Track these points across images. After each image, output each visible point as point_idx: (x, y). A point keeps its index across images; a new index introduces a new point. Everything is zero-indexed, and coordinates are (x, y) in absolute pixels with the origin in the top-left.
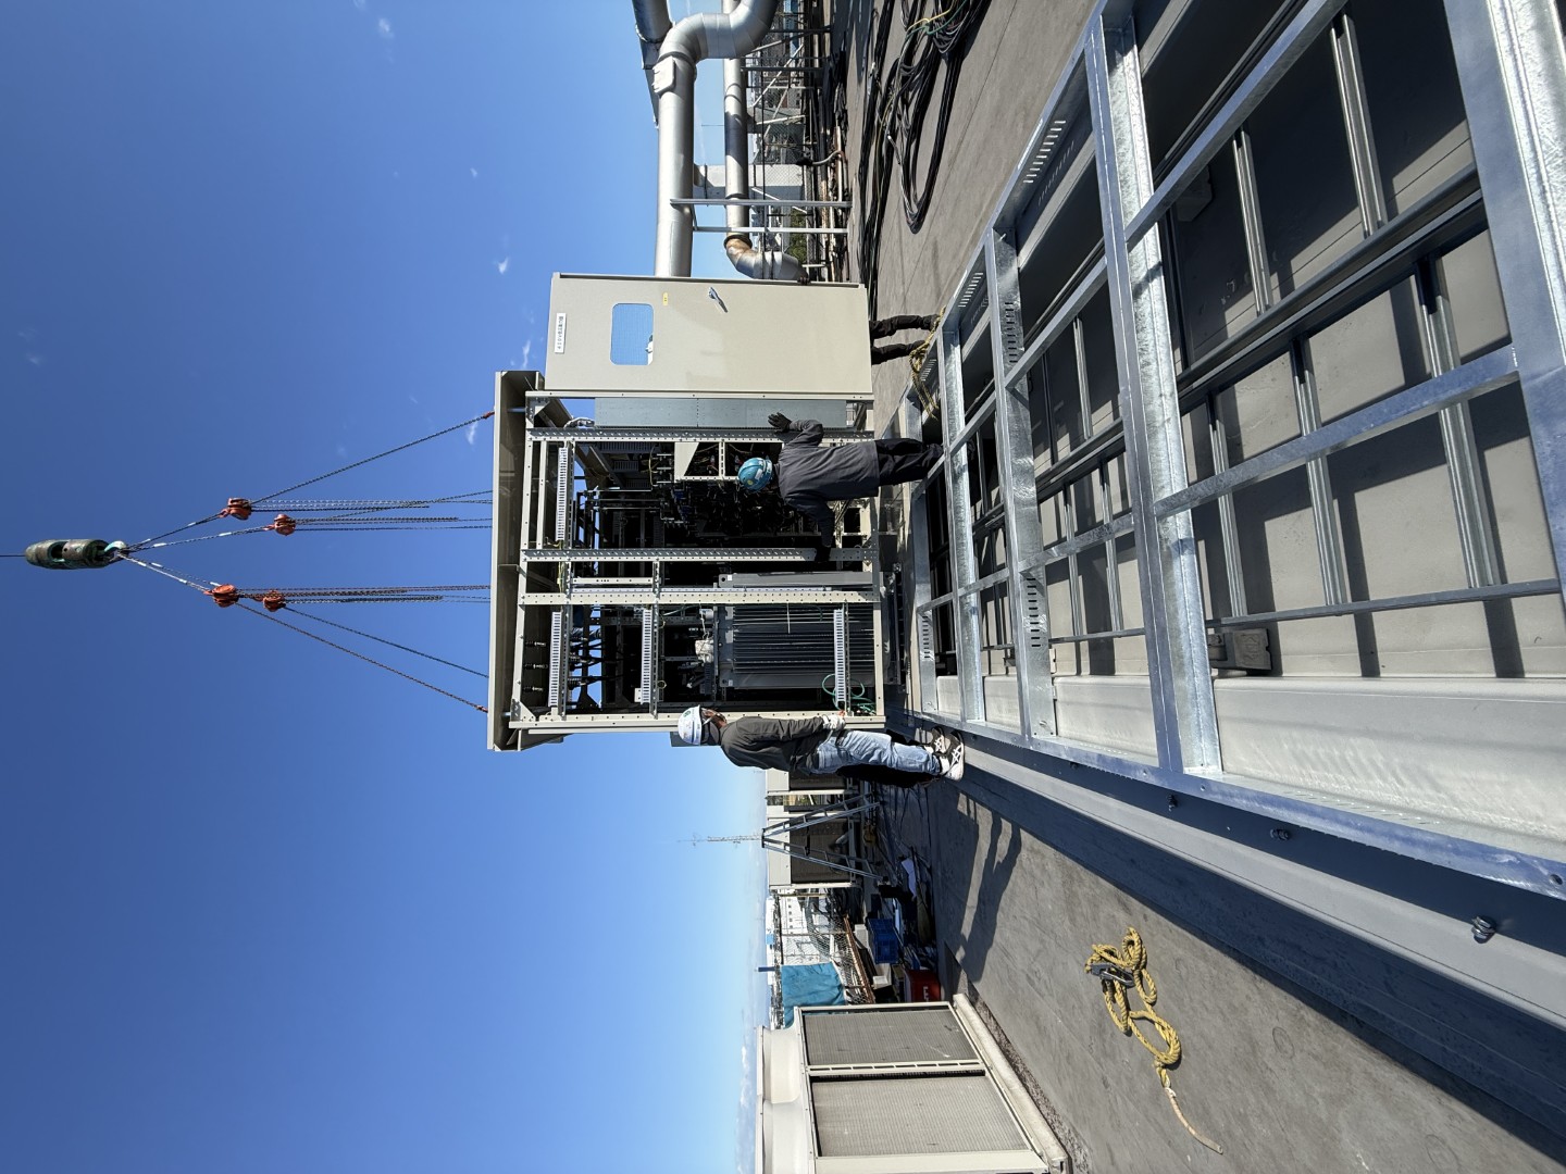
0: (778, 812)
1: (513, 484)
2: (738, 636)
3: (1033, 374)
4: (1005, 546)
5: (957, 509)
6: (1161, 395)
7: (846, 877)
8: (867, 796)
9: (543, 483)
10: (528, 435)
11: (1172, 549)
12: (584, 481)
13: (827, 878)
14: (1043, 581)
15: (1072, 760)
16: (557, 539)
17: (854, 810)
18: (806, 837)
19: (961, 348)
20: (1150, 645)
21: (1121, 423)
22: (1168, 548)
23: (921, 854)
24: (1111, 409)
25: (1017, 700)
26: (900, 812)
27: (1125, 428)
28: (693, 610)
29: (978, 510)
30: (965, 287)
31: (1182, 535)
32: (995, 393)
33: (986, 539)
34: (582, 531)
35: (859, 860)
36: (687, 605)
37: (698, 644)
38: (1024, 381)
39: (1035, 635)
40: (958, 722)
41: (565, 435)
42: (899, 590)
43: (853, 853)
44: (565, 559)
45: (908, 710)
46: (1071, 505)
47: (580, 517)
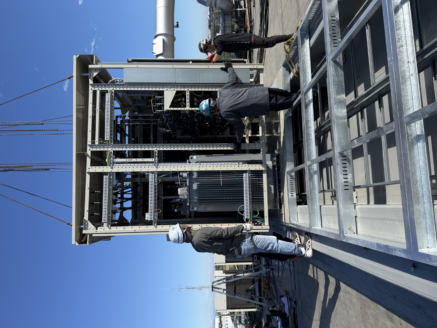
0: (220, 274)
1: (83, 112)
2: (199, 186)
3: (346, 53)
4: (331, 140)
5: (307, 122)
6: (408, 62)
7: (254, 306)
8: (264, 266)
9: (98, 111)
10: (90, 87)
11: (414, 140)
12: (120, 110)
13: (244, 306)
14: (350, 157)
15: (364, 246)
16: (105, 139)
17: (258, 273)
18: (234, 286)
19: (310, 40)
20: (402, 188)
21: (388, 77)
22: (412, 139)
23: (291, 294)
24: (385, 70)
25: (337, 217)
26: (280, 274)
27: (390, 79)
28: (175, 173)
29: (318, 122)
30: (311, 9)
31: (419, 133)
32: (326, 62)
33: (322, 137)
34: (119, 135)
35: (260, 297)
36: (172, 171)
37: (179, 190)
38: (341, 56)
39: (346, 185)
40: (308, 228)
41: (109, 87)
42: (278, 162)
43: (257, 294)
44: (110, 149)
45: (283, 222)
46: (364, 119)
47: (117, 128)
